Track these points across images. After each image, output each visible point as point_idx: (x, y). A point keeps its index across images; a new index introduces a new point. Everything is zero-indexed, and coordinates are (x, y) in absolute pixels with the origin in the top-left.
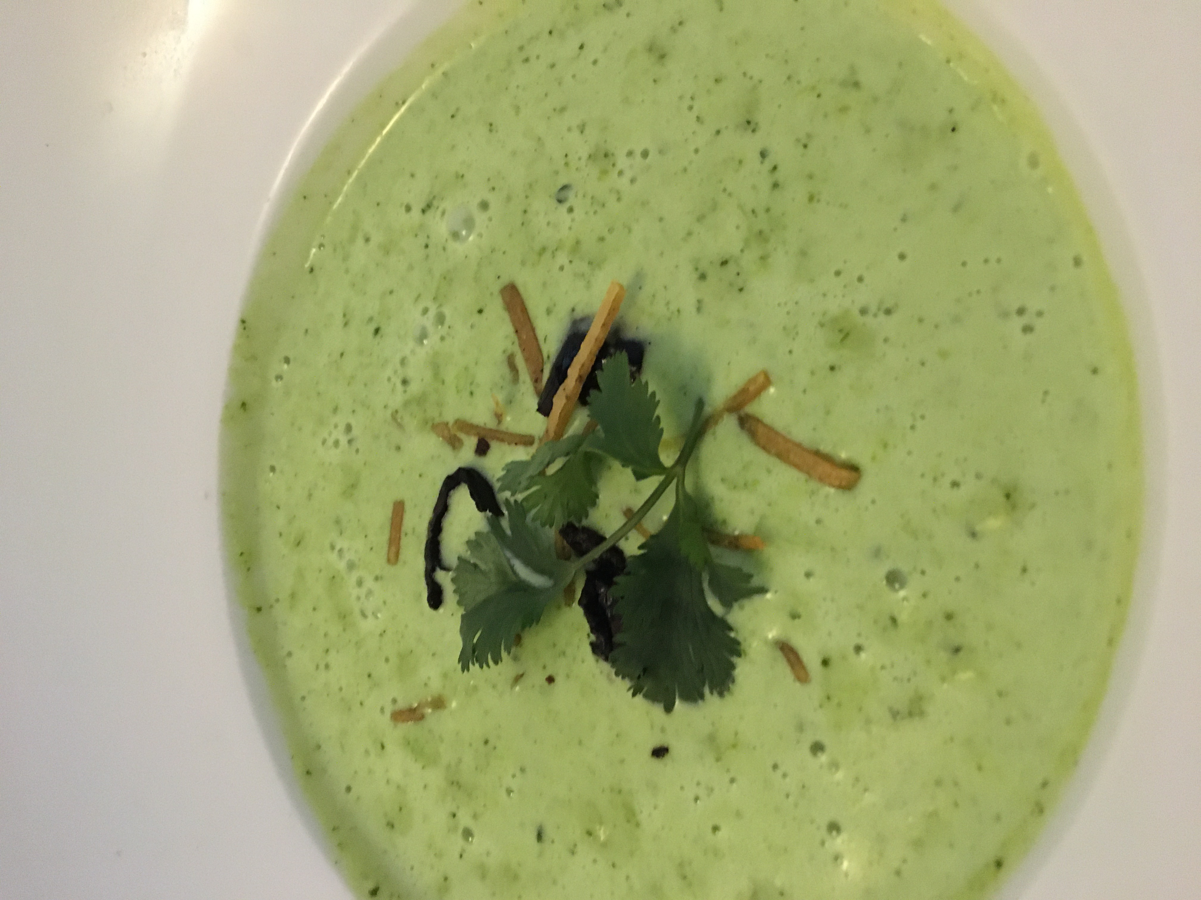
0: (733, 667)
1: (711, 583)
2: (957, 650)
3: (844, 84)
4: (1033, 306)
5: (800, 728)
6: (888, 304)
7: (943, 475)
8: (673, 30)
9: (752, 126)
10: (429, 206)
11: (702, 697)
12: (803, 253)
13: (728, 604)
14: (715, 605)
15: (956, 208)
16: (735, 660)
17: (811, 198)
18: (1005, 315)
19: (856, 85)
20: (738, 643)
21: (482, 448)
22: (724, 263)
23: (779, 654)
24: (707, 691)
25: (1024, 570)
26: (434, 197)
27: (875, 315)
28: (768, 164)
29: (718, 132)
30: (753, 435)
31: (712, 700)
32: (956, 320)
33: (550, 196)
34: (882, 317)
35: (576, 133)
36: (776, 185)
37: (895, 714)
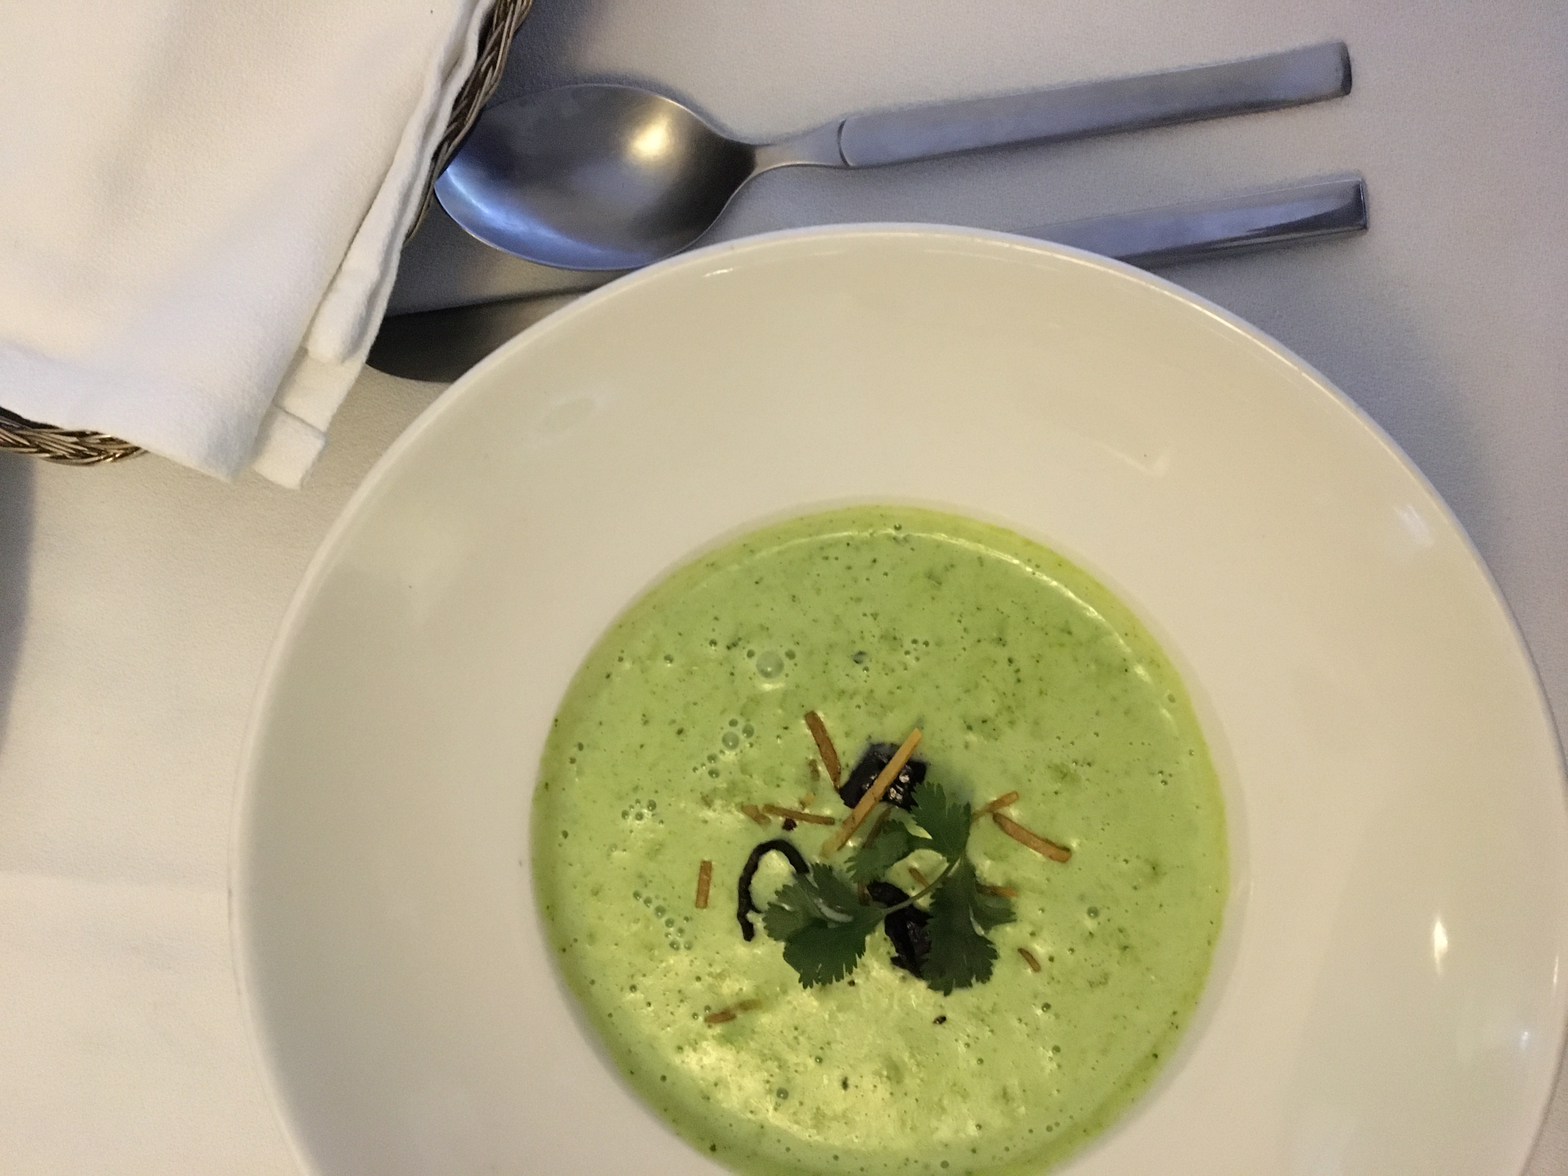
0: (991, 964)
1: (975, 917)
2: (1125, 948)
3: (1063, 630)
4: (1167, 771)
5: (1036, 997)
6: (1089, 760)
7: (1119, 855)
8: (947, 569)
9: (1003, 642)
10: (735, 645)
11: (971, 985)
12: (1036, 723)
13: (986, 928)
14: (980, 931)
15: (1126, 713)
16: (994, 961)
17: (1041, 693)
18: (1153, 774)
19: (1070, 633)
20: (995, 951)
21: (789, 825)
22: (984, 722)
23: (1020, 955)
24: (973, 980)
25: (1161, 906)
26: (740, 639)
27: (1082, 766)
28: (1013, 667)
29: (979, 641)
30: (1002, 827)
31: (977, 986)
32: (1127, 773)
33: (848, 657)
34: (1086, 767)
35: (870, 619)
36: (1019, 681)
37: (1091, 984)
